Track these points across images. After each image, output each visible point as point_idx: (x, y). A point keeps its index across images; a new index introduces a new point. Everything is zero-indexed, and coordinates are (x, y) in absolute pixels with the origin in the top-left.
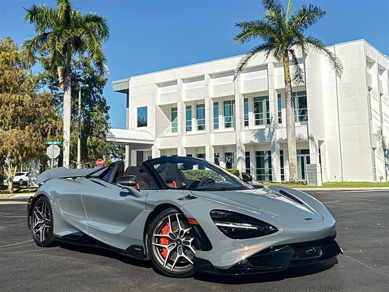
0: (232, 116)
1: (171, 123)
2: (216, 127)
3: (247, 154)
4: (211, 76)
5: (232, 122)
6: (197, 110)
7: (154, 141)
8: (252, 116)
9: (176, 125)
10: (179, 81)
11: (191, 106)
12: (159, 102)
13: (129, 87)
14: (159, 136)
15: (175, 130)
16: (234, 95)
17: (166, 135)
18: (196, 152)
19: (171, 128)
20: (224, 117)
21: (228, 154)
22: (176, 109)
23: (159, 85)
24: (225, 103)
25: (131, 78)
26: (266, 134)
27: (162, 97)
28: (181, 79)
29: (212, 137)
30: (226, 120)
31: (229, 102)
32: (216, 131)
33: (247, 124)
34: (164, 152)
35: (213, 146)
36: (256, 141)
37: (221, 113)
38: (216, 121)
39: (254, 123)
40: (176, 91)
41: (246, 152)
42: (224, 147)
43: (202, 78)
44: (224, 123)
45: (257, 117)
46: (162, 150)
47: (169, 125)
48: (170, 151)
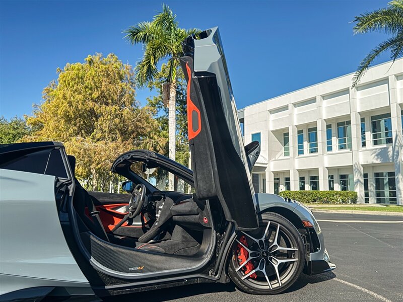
0: (346, 138)
1: (283, 148)
2: (330, 149)
3: (366, 175)
4: (324, 97)
5: (347, 143)
6: (309, 134)
7: (267, 164)
8: (369, 136)
9: (288, 149)
10: (290, 106)
11: (302, 130)
12: (272, 128)
13: (244, 116)
14: (272, 159)
15: (287, 154)
16: (350, 114)
17: (280, 158)
18: (309, 175)
19: (284, 152)
20: (337, 140)
21: (343, 177)
22: (288, 134)
23: (271, 112)
24: (339, 124)
25: (246, 108)
26: (391, 154)
27: (274, 123)
28: (293, 104)
29: (326, 158)
30: (340, 142)
31: (343, 123)
32: (330, 152)
33: (364, 144)
34: (277, 174)
35: (327, 168)
36: (379, 161)
37: (335, 135)
38: (329, 143)
39: (372, 143)
40: (288, 116)
41: (364, 174)
42: (338, 169)
43: (313, 100)
44: (338, 144)
45: (375, 136)
46: (275, 173)
47: (281, 149)
48: (283, 174)
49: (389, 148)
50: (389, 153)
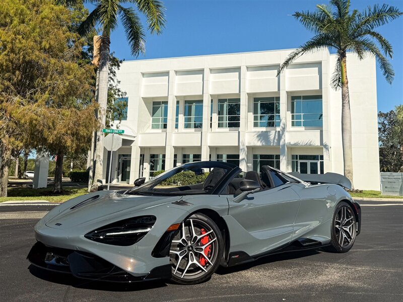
1: (151, 118)
4: (212, 71)
7: (135, 137)
8: (251, 117)
10: (172, 74)
11: (179, 101)
12: (144, 94)
14: (141, 132)
17: (147, 132)
19: (151, 123)
23: (145, 75)
24: (220, 101)
27: (148, 88)
28: (175, 71)
35: (209, 146)
43: (201, 71)
45: (255, 118)
46: (142, 148)
47: (149, 120)
48: (148, 150)
49: (270, 132)
50: (271, 136)
